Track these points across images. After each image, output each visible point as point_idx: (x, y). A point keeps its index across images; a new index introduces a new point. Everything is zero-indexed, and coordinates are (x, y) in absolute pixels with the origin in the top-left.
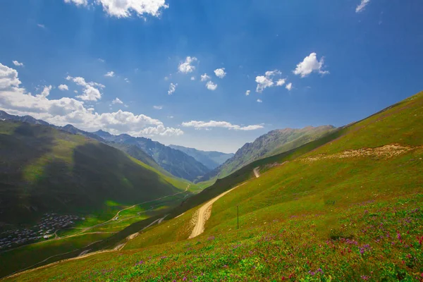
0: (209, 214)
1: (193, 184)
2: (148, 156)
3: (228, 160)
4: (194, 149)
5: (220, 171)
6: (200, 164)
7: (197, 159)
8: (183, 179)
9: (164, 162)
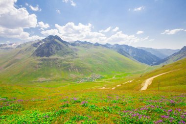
0: (151, 83)
1: (150, 66)
2: (127, 53)
3: (175, 53)
4: (151, 49)
5: (168, 60)
6: (154, 56)
7: (153, 53)
8: (144, 64)
9: (134, 55)
